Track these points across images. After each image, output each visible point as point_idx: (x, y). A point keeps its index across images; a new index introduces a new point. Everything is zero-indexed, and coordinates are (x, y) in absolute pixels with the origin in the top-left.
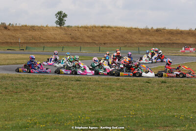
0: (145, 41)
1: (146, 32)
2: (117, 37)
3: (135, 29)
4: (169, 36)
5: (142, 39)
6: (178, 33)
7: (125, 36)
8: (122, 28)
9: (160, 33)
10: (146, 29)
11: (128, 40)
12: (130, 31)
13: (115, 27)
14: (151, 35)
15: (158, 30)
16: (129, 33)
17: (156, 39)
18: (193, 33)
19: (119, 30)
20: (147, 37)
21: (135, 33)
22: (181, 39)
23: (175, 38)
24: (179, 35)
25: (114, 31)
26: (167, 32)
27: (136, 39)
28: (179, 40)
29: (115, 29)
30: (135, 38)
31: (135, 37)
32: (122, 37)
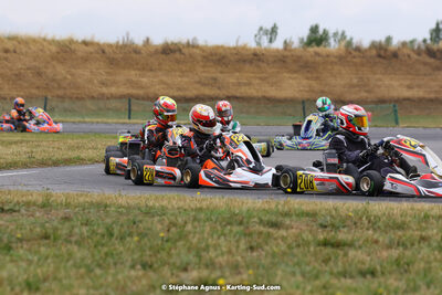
0: (123, 90)
1: (124, 56)
2: (18, 76)
3: (85, 43)
4: (213, 72)
5: (114, 83)
6: (244, 61)
7: (49, 71)
8: (35, 41)
9: (178, 61)
10: (125, 46)
11: (60, 87)
12: (66, 51)
13: (11, 38)
14: (145, 68)
15: (169, 50)
16: (62, 61)
17: (163, 82)
18: (300, 57)
19: (24, 50)
20: (133, 74)
21: (86, 59)
22: (257, 81)
23: (232, 80)
24: (247, 67)
25: (6, 51)
26: (204, 57)
27: (91, 81)
28: (250, 84)
29: (10, 45)
30: (89, 77)
31: (87, 73)
32: (39, 74)
